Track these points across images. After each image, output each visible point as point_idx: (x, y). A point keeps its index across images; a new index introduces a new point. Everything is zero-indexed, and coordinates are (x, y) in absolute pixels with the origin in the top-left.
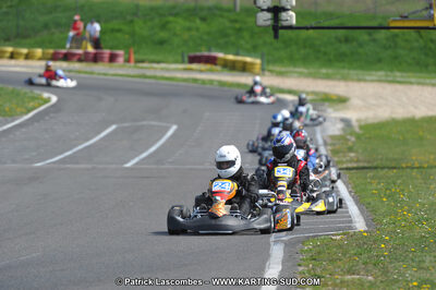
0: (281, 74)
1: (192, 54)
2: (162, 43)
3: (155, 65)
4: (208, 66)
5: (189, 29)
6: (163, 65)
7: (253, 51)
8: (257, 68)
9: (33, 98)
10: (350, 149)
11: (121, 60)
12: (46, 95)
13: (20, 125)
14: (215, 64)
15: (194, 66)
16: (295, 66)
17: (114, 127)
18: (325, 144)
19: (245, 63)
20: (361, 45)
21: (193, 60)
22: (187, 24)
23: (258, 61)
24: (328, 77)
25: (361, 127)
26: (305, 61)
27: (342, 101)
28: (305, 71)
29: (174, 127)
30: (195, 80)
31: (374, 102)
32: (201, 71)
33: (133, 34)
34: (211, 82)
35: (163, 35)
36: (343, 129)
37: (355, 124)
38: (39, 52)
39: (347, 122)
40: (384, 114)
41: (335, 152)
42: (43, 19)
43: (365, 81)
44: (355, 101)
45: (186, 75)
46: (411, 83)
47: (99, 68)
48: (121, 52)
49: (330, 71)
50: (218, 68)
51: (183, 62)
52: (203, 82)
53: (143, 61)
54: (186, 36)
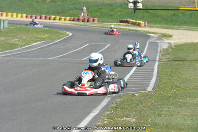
0: (151, 27)
1: (121, 20)
2: (111, 15)
3: (108, 23)
4: (126, 24)
5: (120, 11)
6: (110, 23)
7: (142, 19)
8: (143, 25)
9: (63, 34)
10: (168, 54)
11: (96, 21)
12: (68, 33)
13: (55, 43)
14: (129, 23)
15: (121, 24)
16: (156, 24)
17: (88, 44)
18: (160, 52)
19: (139, 23)
20: (179, 17)
21: (121, 22)
22: (120, 9)
23: (143, 22)
24: (167, 28)
25: (175, 46)
26: (160, 23)
27: (170, 36)
28: (160, 26)
29: (109, 45)
30: (120, 29)
31: (181, 37)
32: (123, 25)
33: (102, 13)
34: (126, 29)
35: (112, 13)
36: (168, 47)
37: (173, 45)
38: (68, 18)
39: (170, 44)
40: (183, 41)
41: (163, 55)
42: (71, 7)
43: (179, 29)
44: (174, 36)
45: (118, 27)
46: (195, 30)
47: (88, 24)
48: (96, 19)
49: (168, 26)
50: (130, 24)
51: (118, 22)
52: (123, 29)
53: (104, 22)
54: (120, 13)
